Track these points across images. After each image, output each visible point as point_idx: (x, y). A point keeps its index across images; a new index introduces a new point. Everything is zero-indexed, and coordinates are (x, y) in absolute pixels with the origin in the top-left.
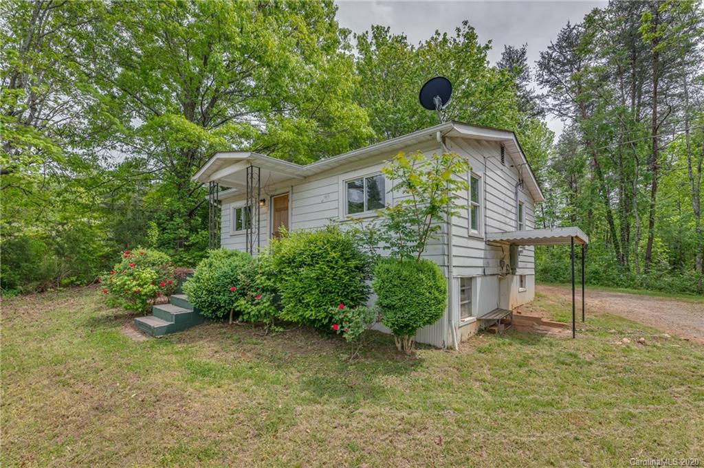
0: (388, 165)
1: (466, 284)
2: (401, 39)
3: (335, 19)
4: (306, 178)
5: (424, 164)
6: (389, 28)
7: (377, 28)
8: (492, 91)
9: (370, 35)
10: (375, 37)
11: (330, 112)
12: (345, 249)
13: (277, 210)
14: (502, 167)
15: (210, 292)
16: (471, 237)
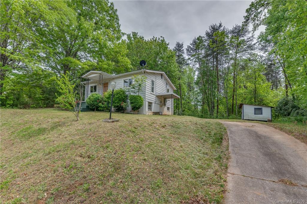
0: (133, 77)
1: (150, 104)
2: (142, 38)
3: (120, 28)
4: (113, 79)
5: (140, 77)
6: (137, 33)
7: (134, 33)
8: (169, 58)
9: (131, 36)
10: (133, 35)
11: (118, 60)
12: (124, 92)
13: (104, 87)
14: (161, 79)
15: (93, 102)
16: (151, 94)
